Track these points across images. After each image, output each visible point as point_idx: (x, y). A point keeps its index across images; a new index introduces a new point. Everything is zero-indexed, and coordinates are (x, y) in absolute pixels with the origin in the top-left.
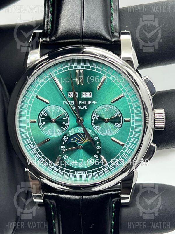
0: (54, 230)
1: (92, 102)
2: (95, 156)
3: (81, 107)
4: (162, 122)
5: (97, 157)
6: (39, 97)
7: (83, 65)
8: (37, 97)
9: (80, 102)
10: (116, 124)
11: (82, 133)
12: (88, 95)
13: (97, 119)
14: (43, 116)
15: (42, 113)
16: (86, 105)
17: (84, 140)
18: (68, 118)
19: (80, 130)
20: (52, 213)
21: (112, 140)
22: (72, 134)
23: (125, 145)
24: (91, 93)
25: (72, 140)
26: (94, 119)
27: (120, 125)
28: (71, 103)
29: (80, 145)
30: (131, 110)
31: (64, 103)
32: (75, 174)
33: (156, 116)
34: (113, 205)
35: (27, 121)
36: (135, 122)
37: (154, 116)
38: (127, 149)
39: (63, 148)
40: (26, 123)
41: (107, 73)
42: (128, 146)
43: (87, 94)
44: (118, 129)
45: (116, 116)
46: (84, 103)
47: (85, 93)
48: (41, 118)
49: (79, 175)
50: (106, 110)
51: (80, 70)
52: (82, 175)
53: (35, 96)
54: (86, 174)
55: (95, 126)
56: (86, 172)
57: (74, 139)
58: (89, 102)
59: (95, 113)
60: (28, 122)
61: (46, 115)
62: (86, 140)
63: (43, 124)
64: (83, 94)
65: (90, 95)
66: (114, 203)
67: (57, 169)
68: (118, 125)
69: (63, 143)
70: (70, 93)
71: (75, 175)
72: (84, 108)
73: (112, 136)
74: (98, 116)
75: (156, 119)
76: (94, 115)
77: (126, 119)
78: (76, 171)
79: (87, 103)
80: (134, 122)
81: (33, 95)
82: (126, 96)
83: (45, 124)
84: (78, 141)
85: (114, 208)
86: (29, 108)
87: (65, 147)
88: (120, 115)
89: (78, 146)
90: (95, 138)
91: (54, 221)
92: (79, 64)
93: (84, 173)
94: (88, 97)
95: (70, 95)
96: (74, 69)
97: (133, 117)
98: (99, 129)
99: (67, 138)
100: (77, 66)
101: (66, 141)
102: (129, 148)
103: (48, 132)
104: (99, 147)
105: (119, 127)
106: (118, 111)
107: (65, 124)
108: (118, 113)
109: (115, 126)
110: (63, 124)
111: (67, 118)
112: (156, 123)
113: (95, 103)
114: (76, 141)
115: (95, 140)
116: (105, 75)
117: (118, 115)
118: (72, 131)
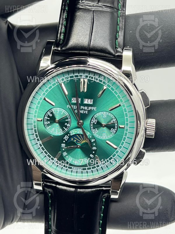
0: (50, 216)
1: (92, 108)
3: (82, 112)
4: (152, 131)
5: (92, 156)
6: (47, 99)
8: (45, 99)
9: (82, 107)
10: (111, 130)
11: (81, 134)
12: (89, 102)
13: (95, 124)
14: (49, 116)
15: (48, 114)
16: (86, 110)
17: (83, 141)
18: (70, 120)
19: (79, 131)
20: (49, 201)
21: (107, 143)
22: (72, 135)
23: (118, 148)
24: (92, 100)
25: (72, 139)
26: (92, 123)
27: (115, 131)
28: (74, 107)
29: (78, 144)
30: (126, 118)
31: (68, 107)
32: (72, 169)
33: (148, 126)
34: (104, 199)
35: (34, 119)
37: (146, 125)
38: (119, 152)
39: (63, 145)
40: (33, 121)
41: (108, 84)
42: (121, 150)
43: (88, 100)
44: (113, 134)
45: (112, 122)
46: (85, 108)
47: (87, 99)
48: (46, 118)
49: (75, 170)
50: (104, 116)
51: (84, 79)
52: (78, 171)
53: (43, 98)
54: (81, 171)
55: (93, 130)
56: (81, 168)
57: (74, 139)
58: (90, 108)
59: (94, 118)
60: (35, 120)
63: (47, 123)
64: (85, 100)
65: (91, 102)
66: (105, 198)
68: (113, 130)
69: (64, 142)
70: (74, 98)
71: (72, 171)
72: (85, 113)
73: (107, 140)
74: (96, 121)
75: (147, 129)
76: (93, 119)
77: (121, 126)
78: (73, 167)
79: (88, 108)
80: (128, 129)
81: (41, 97)
82: (123, 105)
83: (49, 123)
84: (77, 141)
85: (104, 202)
86: (37, 108)
87: (65, 145)
88: (116, 121)
89: (77, 145)
90: (92, 140)
91: (50, 208)
92: (84, 74)
93: (80, 170)
94: (90, 103)
95: (74, 100)
96: (79, 78)
97: (127, 124)
98: (96, 132)
99: (67, 137)
100: (82, 75)
101: (66, 140)
102: (121, 151)
103: (52, 131)
104: (95, 148)
105: (114, 133)
106: (114, 118)
107: (67, 125)
108: (114, 120)
110: (65, 125)
111: (69, 120)
112: (148, 132)
113: (95, 109)
114: (75, 141)
115: (92, 141)
116: (106, 86)
117: (114, 122)
118: (73, 132)
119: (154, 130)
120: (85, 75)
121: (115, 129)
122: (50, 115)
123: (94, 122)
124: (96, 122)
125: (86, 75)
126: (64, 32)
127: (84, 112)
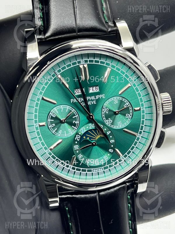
0: (72, 232)
1: (100, 96)
2: (110, 150)
3: (90, 103)
4: (170, 106)
5: (112, 151)
6: (45, 98)
7: (86, 59)
8: (43, 99)
9: (88, 98)
10: (126, 115)
11: (93, 129)
12: (95, 90)
13: (107, 113)
14: (52, 118)
15: (50, 115)
16: (94, 100)
17: (97, 136)
18: (78, 116)
19: (91, 126)
20: (67, 216)
21: (124, 131)
22: (84, 132)
23: (138, 134)
24: (98, 87)
25: (84, 137)
26: (104, 113)
27: (131, 116)
28: (79, 100)
30: (140, 99)
31: (72, 101)
32: (92, 172)
33: (164, 101)
34: (128, 196)
35: (35, 125)
36: (145, 110)
38: (140, 139)
39: (76, 147)
40: (35, 128)
41: (112, 65)
42: (141, 135)
43: (93, 88)
44: (130, 120)
45: (125, 107)
46: (92, 98)
48: (50, 120)
49: (96, 172)
50: (115, 102)
51: (84, 65)
52: (99, 172)
53: (41, 98)
54: (103, 171)
55: (106, 121)
56: (102, 168)
57: (87, 137)
58: (97, 97)
59: (105, 106)
60: (37, 126)
61: (54, 116)
62: (98, 135)
63: (52, 126)
64: (90, 89)
65: (97, 89)
66: (129, 194)
67: (73, 170)
68: (128, 115)
69: (76, 142)
70: (77, 90)
71: (92, 173)
72: (93, 103)
73: (124, 128)
74: (107, 109)
75: (164, 105)
76: (104, 109)
77: (136, 109)
78: (92, 169)
79: (95, 98)
81: (39, 97)
82: (133, 85)
83: (55, 125)
84: (90, 138)
85: (129, 199)
86: (36, 112)
87: (78, 146)
88: (129, 105)
89: (91, 143)
90: (107, 132)
91: (70, 223)
93: (101, 170)
95: (77, 93)
96: (77, 64)
97: (142, 105)
98: (110, 122)
99: (79, 137)
100: (80, 61)
101: (78, 140)
102: (142, 137)
103: (59, 134)
104: (112, 141)
105: (130, 118)
106: (126, 102)
107: (76, 123)
108: (127, 104)
109: (126, 117)
110: (74, 123)
111: (76, 116)
112: (165, 108)
113: (103, 96)
114: (88, 138)
115: (108, 134)
116: (110, 67)
117: (127, 106)
118: (84, 129)
119: (171, 105)
120: (83, 60)
121: (130, 114)
122: (53, 116)
123: (105, 112)
124: (107, 111)
125: (85, 60)
126: (42, 16)
127: (91, 103)
